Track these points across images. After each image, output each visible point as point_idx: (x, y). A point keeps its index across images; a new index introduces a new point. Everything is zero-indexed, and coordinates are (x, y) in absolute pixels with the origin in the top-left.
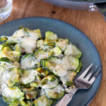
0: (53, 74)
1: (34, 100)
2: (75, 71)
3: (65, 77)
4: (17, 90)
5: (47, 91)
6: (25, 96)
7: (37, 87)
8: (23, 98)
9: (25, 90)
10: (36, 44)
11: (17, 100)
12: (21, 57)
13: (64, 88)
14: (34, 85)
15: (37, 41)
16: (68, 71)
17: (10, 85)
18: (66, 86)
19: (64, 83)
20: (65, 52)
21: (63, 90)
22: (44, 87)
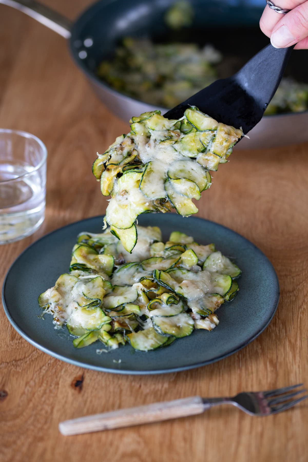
0: (173, 292)
1: (128, 332)
2: (222, 297)
3: (198, 301)
4: (98, 312)
5: (158, 321)
6: (111, 324)
7: (140, 313)
8: (107, 327)
9: (113, 314)
10: (149, 250)
11: (94, 332)
12: (115, 269)
13: (194, 319)
14: (134, 309)
15: (151, 245)
16: (206, 294)
17: (84, 304)
18: (198, 317)
19: (195, 310)
20: (206, 265)
21: (191, 322)
22: (151, 314)
